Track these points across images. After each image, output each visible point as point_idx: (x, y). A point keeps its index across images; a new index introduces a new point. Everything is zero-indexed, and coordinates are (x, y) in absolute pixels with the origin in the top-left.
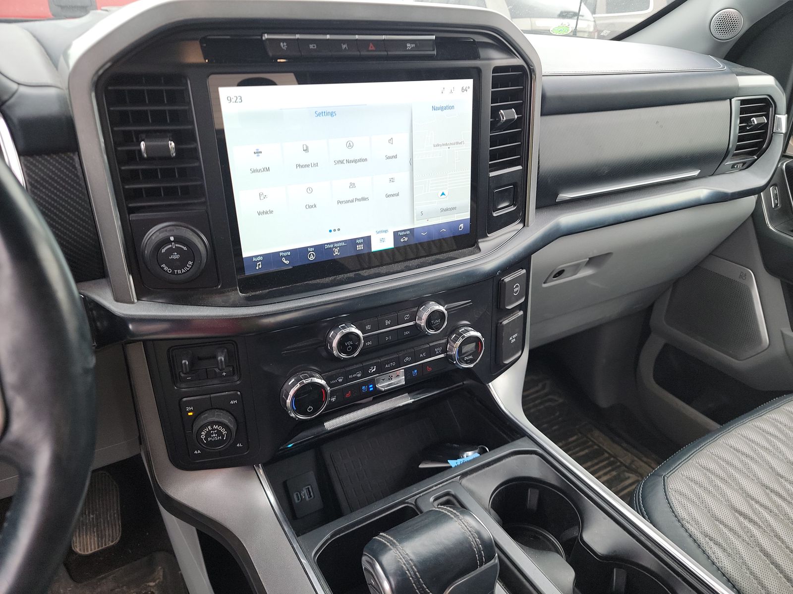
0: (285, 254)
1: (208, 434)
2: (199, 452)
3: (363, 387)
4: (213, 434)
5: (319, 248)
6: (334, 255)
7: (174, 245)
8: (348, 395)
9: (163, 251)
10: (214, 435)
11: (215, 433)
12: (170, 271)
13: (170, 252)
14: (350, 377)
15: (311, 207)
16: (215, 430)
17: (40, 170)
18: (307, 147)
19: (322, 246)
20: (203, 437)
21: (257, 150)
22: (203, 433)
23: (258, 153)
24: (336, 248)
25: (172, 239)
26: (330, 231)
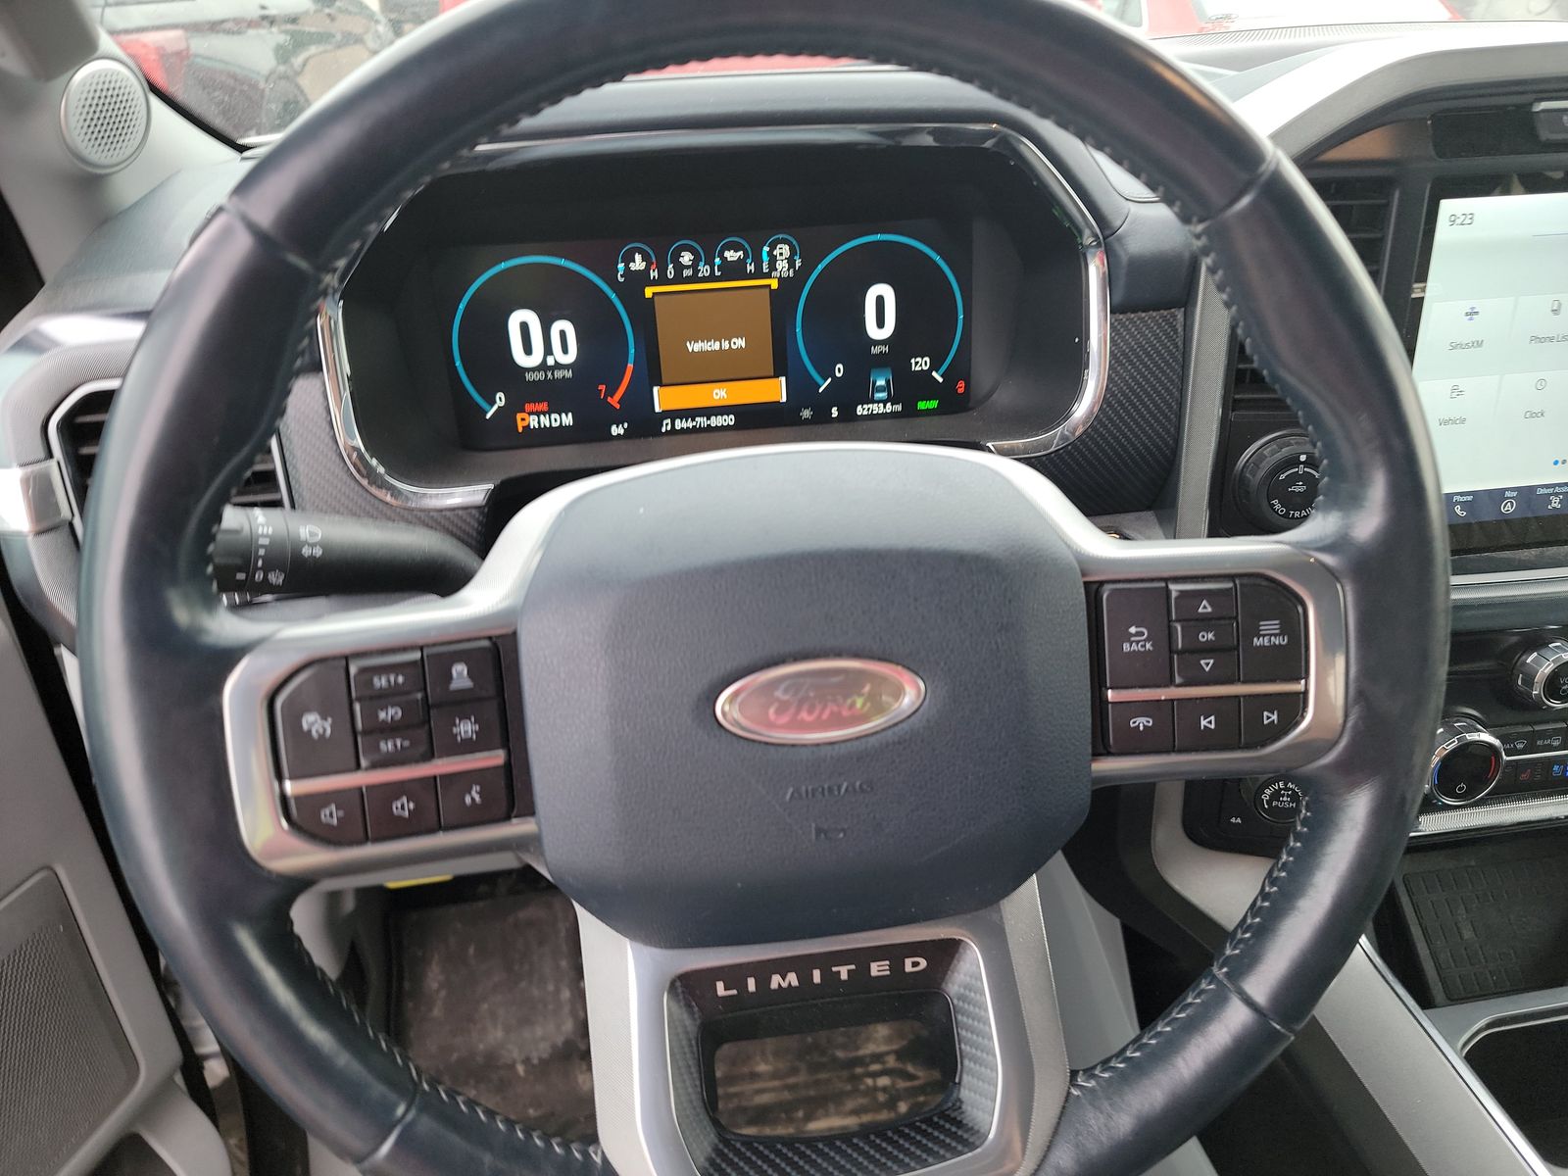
0: (1461, 499)
1: (1276, 795)
2: (1239, 821)
3: (1556, 768)
4: (1283, 796)
5: (1526, 494)
6: (1549, 507)
7: (1301, 470)
8: (1524, 777)
9: (1282, 477)
10: (1285, 799)
11: (1288, 796)
12: (1282, 511)
13: (1293, 479)
14: (1538, 743)
15: (1533, 415)
16: (1289, 789)
17: (1133, 337)
18: (1560, 305)
19: (1532, 489)
20: (1265, 798)
21: (1473, 308)
22: (1268, 791)
23: (1472, 313)
24: (1556, 494)
25: (1303, 458)
26: (1556, 463)
